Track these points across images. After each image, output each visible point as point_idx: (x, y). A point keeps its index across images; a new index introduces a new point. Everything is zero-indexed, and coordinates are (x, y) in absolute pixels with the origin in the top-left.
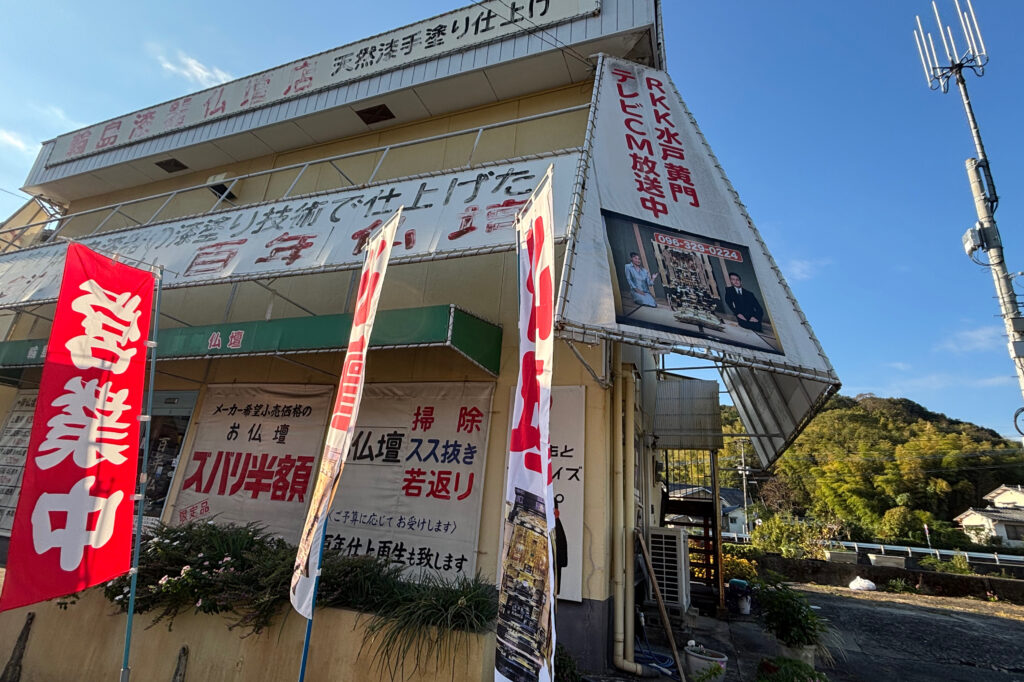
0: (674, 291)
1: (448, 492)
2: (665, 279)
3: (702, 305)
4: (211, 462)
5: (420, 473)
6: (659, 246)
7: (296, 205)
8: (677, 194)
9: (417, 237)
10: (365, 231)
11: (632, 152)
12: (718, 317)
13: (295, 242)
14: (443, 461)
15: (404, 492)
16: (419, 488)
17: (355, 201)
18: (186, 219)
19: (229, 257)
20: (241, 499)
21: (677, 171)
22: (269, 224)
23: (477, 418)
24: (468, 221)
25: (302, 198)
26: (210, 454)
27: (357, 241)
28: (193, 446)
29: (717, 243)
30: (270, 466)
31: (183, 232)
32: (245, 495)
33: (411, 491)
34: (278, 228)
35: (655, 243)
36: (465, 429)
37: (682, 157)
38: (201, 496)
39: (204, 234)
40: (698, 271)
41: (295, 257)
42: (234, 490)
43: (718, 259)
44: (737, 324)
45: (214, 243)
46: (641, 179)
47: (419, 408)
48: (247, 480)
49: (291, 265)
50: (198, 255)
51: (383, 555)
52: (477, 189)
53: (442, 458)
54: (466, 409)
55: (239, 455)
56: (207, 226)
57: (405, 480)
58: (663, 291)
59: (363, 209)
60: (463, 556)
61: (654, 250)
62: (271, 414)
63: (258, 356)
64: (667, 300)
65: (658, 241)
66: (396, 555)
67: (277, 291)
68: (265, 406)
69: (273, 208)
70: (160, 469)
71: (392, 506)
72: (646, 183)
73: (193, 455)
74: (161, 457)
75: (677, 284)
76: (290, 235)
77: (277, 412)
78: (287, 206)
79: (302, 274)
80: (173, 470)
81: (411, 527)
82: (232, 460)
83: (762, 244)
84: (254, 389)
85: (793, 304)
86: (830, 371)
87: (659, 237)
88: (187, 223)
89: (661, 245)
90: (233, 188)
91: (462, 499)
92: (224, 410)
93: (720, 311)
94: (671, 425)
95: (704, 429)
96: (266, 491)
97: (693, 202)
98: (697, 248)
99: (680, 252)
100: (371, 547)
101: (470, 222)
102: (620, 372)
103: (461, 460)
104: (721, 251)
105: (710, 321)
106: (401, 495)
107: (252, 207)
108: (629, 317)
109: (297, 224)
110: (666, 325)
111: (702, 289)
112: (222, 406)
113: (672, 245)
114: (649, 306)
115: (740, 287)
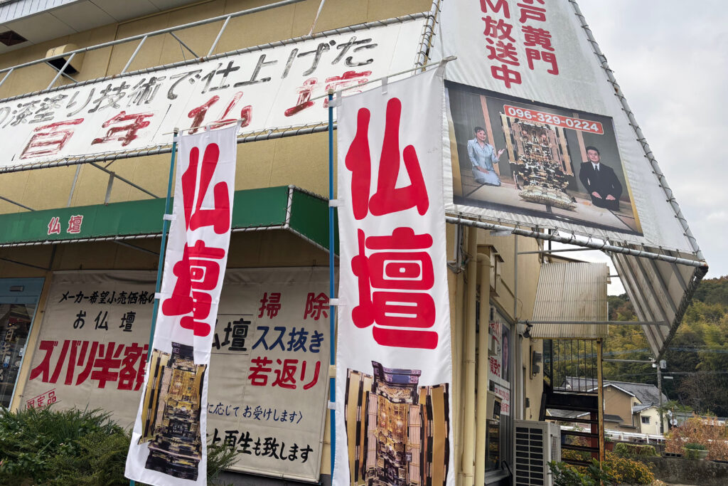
0: (522, 168)
1: (294, 381)
2: (512, 155)
3: (553, 182)
4: (57, 351)
5: (266, 361)
6: (508, 119)
7: (133, 81)
8: (534, 60)
9: (253, 114)
10: (202, 108)
11: (485, 15)
12: (569, 195)
13: (132, 122)
14: (289, 350)
15: (250, 381)
16: (265, 377)
17: (193, 76)
18: (22, 97)
19: (65, 138)
20: (88, 389)
21: (536, 35)
22: (105, 102)
23: (324, 305)
24: (305, 95)
25: (140, 73)
26: (56, 343)
27: (193, 119)
28: (40, 334)
29: (574, 114)
30: (117, 355)
31: (20, 111)
32: (91, 385)
33: (257, 380)
34: (115, 106)
35: (504, 117)
36: (312, 316)
37: (543, 18)
38: (49, 386)
39: (39, 113)
40: (550, 145)
41: (131, 137)
42: (82, 378)
43: (574, 132)
44: (591, 202)
45: (50, 123)
46: (494, 46)
47: (266, 294)
48: (94, 369)
49: (127, 146)
50: (35, 136)
51: (229, 445)
52: (317, 60)
53: (289, 346)
54: (313, 295)
55: (86, 343)
56: (44, 104)
57: (252, 369)
58: (509, 168)
59: (200, 84)
60: (308, 446)
61: (502, 125)
62: (117, 301)
63: (97, 241)
64: (513, 177)
65: (508, 114)
66: (242, 445)
67: (116, 173)
68: (111, 293)
69: (111, 85)
70: (7, 359)
71: (238, 395)
72: (498, 50)
73: (39, 344)
74: (9, 346)
75: (525, 160)
76: (127, 114)
77: (123, 298)
78: (125, 83)
79: (138, 156)
80: (20, 360)
81: (257, 417)
82: (79, 349)
83: (629, 113)
84: (101, 276)
85: (660, 179)
86: (697, 252)
87: (510, 109)
88: (23, 101)
89: (511, 118)
90: (71, 61)
91: (309, 388)
92: (70, 297)
93: (572, 189)
94: (553, 312)
95: (588, 317)
96: (113, 380)
97: (552, 69)
98: (552, 120)
99: (532, 125)
100: (217, 437)
101: (308, 96)
102: (476, 255)
103: (308, 349)
104: (579, 123)
105: (559, 200)
106: (247, 384)
107: (89, 83)
108: (469, 197)
109: (134, 102)
110: (510, 204)
111: (553, 166)
112: (68, 293)
113: (523, 118)
114: (491, 185)
115: (597, 162)
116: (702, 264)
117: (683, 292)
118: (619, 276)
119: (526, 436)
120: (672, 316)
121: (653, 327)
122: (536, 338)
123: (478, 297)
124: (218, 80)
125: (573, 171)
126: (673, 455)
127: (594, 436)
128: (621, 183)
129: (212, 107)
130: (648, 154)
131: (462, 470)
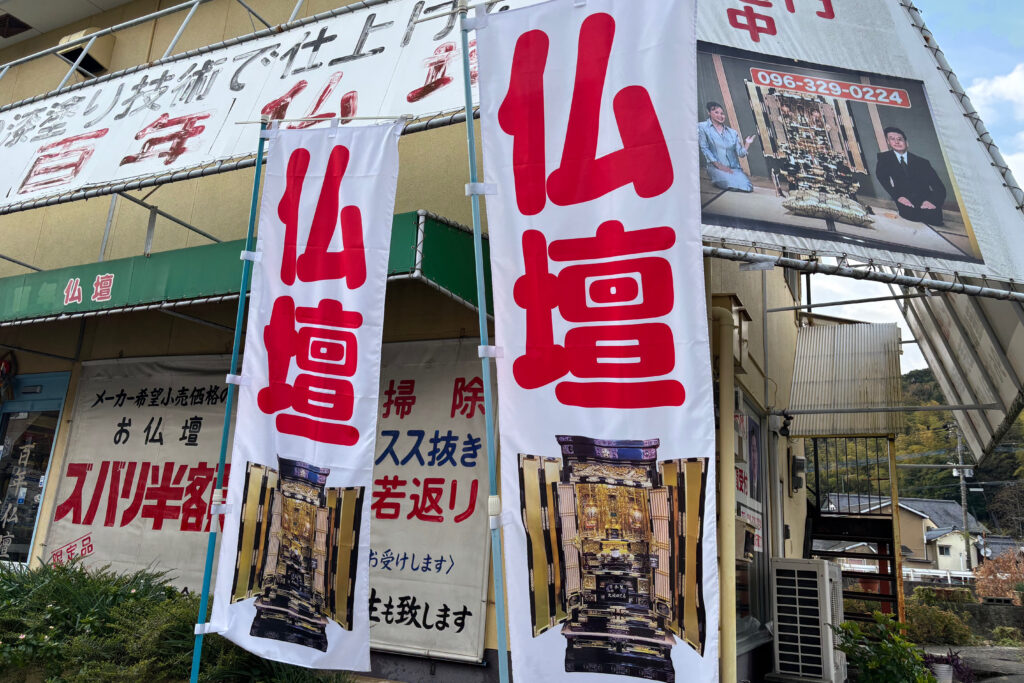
0: (784, 164)
1: (439, 511)
2: (767, 145)
3: (835, 184)
4: (92, 478)
5: (397, 482)
6: (758, 89)
7: (179, 68)
9: (361, 107)
10: (282, 100)
12: (861, 203)
13: (178, 128)
14: (431, 464)
15: (373, 512)
16: (397, 506)
17: (267, 55)
18: (21, 105)
19: (82, 159)
20: (138, 532)
22: (139, 102)
23: (479, 395)
24: (438, 68)
25: (189, 56)
26: (90, 467)
28: (66, 455)
29: (862, 79)
30: (177, 481)
31: (18, 125)
32: (142, 525)
33: (384, 511)
34: (153, 107)
35: (752, 86)
36: (462, 412)
38: (81, 530)
39: (45, 126)
40: (827, 127)
41: (177, 151)
42: (126, 520)
43: (865, 106)
44: (896, 213)
45: (59, 138)
47: (392, 383)
48: (145, 502)
49: (172, 164)
50: (39, 160)
53: (430, 459)
54: (463, 380)
55: (133, 465)
56: (52, 112)
57: (376, 494)
58: (764, 166)
59: (278, 65)
60: (465, 608)
61: (750, 98)
62: (175, 402)
63: (137, 311)
64: (771, 179)
65: (757, 81)
67: (160, 209)
68: (166, 391)
69: (147, 76)
70: (23, 491)
73: (66, 469)
74: (24, 473)
75: (789, 152)
76: (170, 118)
77: (183, 398)
78: (167, 72)
79: (187, 177)
80: (40, 493)
81: (386, 566)
82: (123, 473)
83: (949, 74)
84: (149, 365)
85: (1003, 175)
87: (760, 75)
88: (22, 111)
89: (762, 87)
90: (89, 50)
91: (461, 520)
92: (107, 399)
93: (865, 193)
95: (873, 402)
96: (174, 518)
97: (823, 10)
98: (828, 89)
99: (796, 97)
101: (442, 70)
102: (712, 309)
103: (458, 461)
104: (872, 92)
105: (846, 211)
107: (116, 77)
108: (704, 209)
109: (181, 99)
110: (769, 220)
111: (833, 159)
112: (104, 393)
113: (781, 87)
114: (739, 190)
115: (904, 152)
119: (792, 583)
120: (1011, 395)
122: (796, 437)
123: (716, 374)
124: (304, 57)
125: (866, 166)
126: (999, 601)
129: (297, 97)
130: (982, 137)
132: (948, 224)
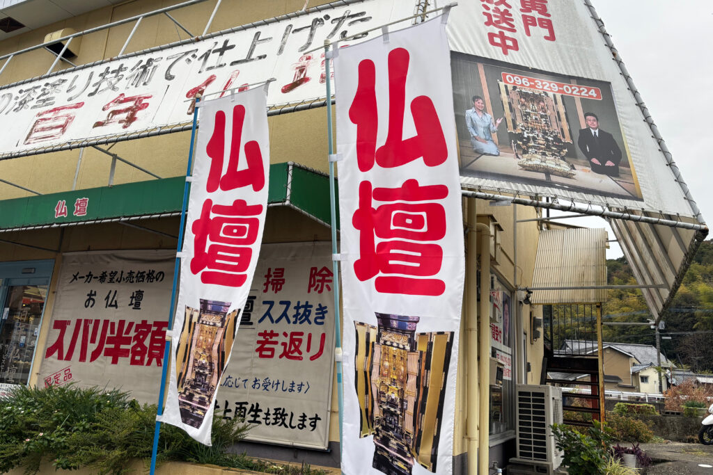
0: (520, 137)
1: (300, 353)
2: (510, 124)
3: (551, 150)
4: (70, 330)
5: (272, 334)
6: (506, 87)
7: (130, 63)
8: (530, 27)
10: (199, 87)
12: (568, 162)
13: (131, 104)
14: (295, 323)
15: (258, 354)
16: (272, 350)
17: (189, 56)
18: (23, 83)
19: (67, 122)
21: (532, 2)
22: (104, 85)
23: (327, 278)
24: (301, 71)
25: (137, 55)
26: (69, 323)
27: (191, 99)
28: (53, 314)
29: (571, 80)
30: (127, 332)
31: (21, 97)
32: (104, 361)
33: (265, 353)
34: (114, 89)
35: (502, 84)
36: (315, 290)
38: (64, 364)
39: (42, 98)
40: (549, 113)
41: (131, 119)
42: (95, 355)
43: (572, 99)
44: (590, 169)
45: (51, 108)
46: (490, 12)
47: (269, 270)
49: (128, 128)
50: (37, 121)
51: (240, 415)
52: (311, 35)
53: (294, 319)
54: (316, 269)
55: (97, 322)
56: (44, 89)
57: (259, 342)
58: (507, 138)
59: (197, 64)
60: (317, 415)
61: (500, 93)
62: (126, 280)
63: (104, 223)
64: (512, 147)
65: (506, 82)
66: (252, 416)
67: (118, 156)
68: (120, 273)
69: (109, 68)
70: (23, 338)
71: (247, 368)
72: (495, 16)
73: (53, 324)
74: (24, 326)
75: (523, 129)
76: (126, 97)
77: (130, 278)
78: (122, 65)
79: (139, 137)
80: (36, 339)
81: (265, 388)
82: (91, 327)
83: (627, 78)
84: (108, 256)
85: (659, 144)
86: (697, 216)
87: (507, 77)
88: (24, 87)
89: (508, 85)
90: (69, 45)
91: (314, 359)
92: (80, 278)
93: (571, 156)
94: (552, 278)
95: (587, 282)
96: (125, 356)
97: (549, 35)
98: (550, 87)
99: (530, 92)
100: (228, 408)
101: (304, 72)
102: (477, 224)
103: (312, 321)
104: (577, 90)
105: (559, 168)
106: (255, 357)
107: (88, 67)
108: (468, 168)
109: (132, 84)
110: (509, 174)
111: (552, 134)
112: (78, 273)
113: (521, 85)
114: (490, 155)
115: (596, 129)
116: (703, 227)
117: (683, 254)
118: (617, 240)
119: (529, 400)
120: (672, 279)
121: (653, 290)
122: (536, 304)
123: (479, 266)
124: (214, 59)
125: (572, 138)
126: (673, 413)
127: (594, 397)
128: (621, 149)
129: (210, 86)
130: (647, 119)
131: (466, 434)
132: (621, 175)
